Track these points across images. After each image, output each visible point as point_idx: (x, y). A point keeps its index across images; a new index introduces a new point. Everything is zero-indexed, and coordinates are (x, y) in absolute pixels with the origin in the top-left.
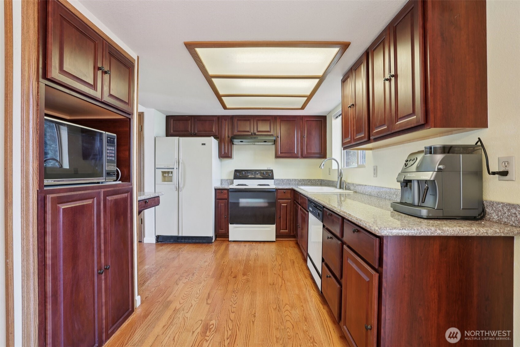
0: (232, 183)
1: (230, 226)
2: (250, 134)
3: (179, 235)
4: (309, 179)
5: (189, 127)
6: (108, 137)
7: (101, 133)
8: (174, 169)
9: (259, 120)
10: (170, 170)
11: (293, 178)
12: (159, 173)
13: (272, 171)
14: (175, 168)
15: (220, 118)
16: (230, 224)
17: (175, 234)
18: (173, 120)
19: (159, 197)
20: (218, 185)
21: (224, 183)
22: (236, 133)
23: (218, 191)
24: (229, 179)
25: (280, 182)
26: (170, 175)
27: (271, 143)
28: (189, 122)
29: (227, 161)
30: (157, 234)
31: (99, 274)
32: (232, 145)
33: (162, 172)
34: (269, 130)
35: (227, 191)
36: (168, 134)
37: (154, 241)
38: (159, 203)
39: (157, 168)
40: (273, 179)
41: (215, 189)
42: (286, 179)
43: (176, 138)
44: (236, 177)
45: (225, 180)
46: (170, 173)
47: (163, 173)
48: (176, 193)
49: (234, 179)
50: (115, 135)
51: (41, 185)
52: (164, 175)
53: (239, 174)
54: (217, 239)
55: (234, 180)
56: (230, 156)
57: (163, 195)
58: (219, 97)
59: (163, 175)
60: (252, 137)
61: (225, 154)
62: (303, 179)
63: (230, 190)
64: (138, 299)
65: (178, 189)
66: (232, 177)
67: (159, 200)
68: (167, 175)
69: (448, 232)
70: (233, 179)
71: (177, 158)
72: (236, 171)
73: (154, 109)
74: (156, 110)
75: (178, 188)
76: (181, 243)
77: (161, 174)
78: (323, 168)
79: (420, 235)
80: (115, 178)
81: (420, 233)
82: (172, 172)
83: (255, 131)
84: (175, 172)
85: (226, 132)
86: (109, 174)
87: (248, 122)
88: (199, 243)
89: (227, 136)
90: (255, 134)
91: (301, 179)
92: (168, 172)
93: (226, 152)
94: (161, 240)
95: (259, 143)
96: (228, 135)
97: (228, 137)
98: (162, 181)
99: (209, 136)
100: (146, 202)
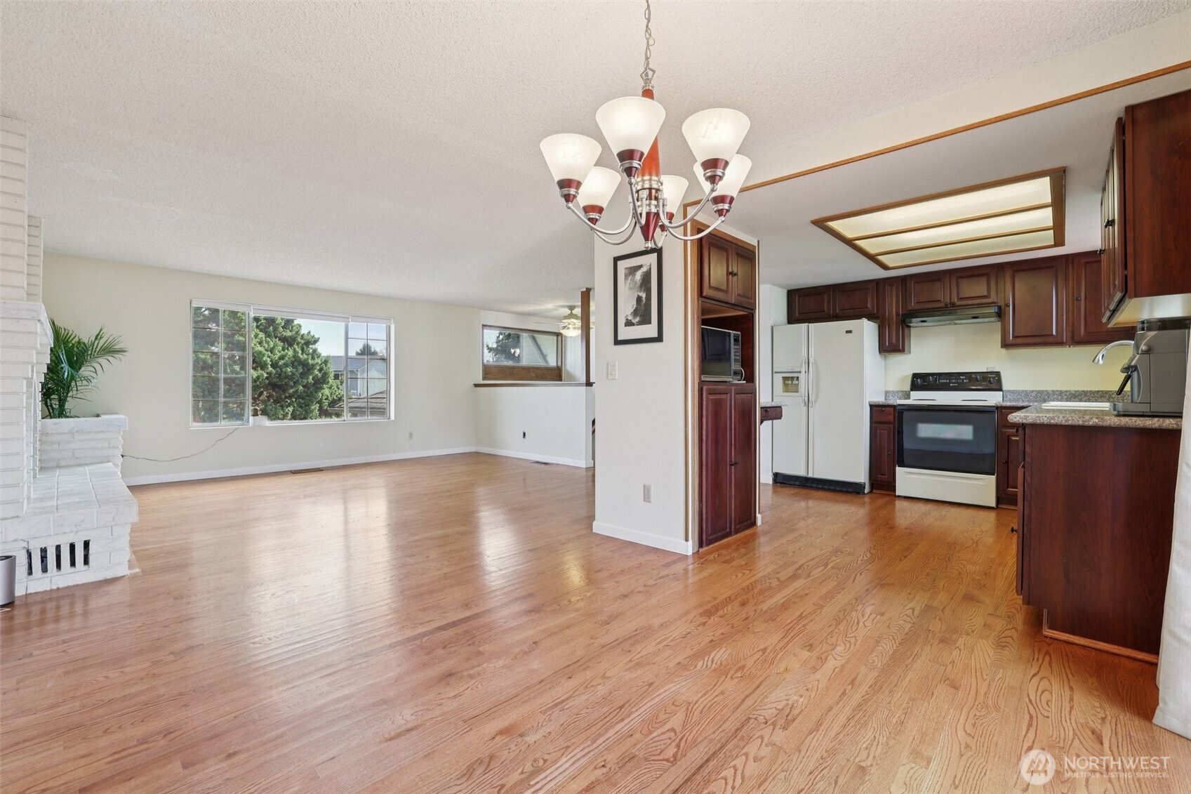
0: (907, 396)
1: (898, 470)
2: (943, 305)
3: (809, 476)
4: (1102, 391)
5: (826, 304)
6: (735, 335)
7: (730, 333)
8: (800, 372)
9: (961, 277)
10: (796, 375)
11: (1055, 389)
12: (779, 379)
13: (998, 374)
14: (803, 371)
15: (878, 283)
16: (899, 466)
17: (801, 472)
18: (799, 296)
19: (780, 407)
20: (880, 399)
21: (891, 397)
22: (913, 305)
23: (877, 410)
24: (902, 391)
25: (1019, 397)
26: (795, 382)
27: (992, 319)
28: (826, 296)
29: (896, 359)
30: (774, 471)
31: (731, 465)
32: (906, 330)
33: (783, 377)
34: (986, 294)
35: (892, 409)
36: (792, 319)
37: (770, 481)
38: (781, 416)
39: (775, 373)
40: (1000, 389)
41: (871, 406)
42: (1036, 391)
43: (804, 326)
44: (915, 387)
45: (893, 391)
46: (795, 379)
47: (785, 379)
48: (805, 409)
49: (912, 390)
50: (740, 333)
51: (700, 378)
52: (786, 382)
53: (921, 381)
54: (874, 491)
55: (911, 392)
56: (901, 348)
57: (786, 405)
58: (872, 258)
59: (784, 383)
60: (947, 311)
61: (891, 345)
62: (1084, 391)
63: (898, 408)
64: (759, 516)
65: (807, 404)
66: (908, 388)
67: (782, 411)
68: (790, 382)
69: (1109, 422)
70: (909, 390)
71: (806, 355)
72: (915, 376)
73: (769, 285)
74: (775, 285)
75: (807, 401)
76: (811, 488)
77: (781, 381)
78: (1101, 362)
79: (1067, 424)
80: (739, 378)
81: (1066, 421)
82: (798, 378)
83: (955, 300)
84: (802, 377)
85: (893, 306)
86: (735, 373)
87: (938, 284)
88: (841, 491)
89: (894, 313)
90: (953, 305)
91: (1076, 389)
92: (793, 378)
93: (894, 341)
94: (781, 480)
95: (963, 321)
96: (896, 311)
97: (898, 315)
98: (784, 392)
99: (858, 317)
100: (766, 411)
